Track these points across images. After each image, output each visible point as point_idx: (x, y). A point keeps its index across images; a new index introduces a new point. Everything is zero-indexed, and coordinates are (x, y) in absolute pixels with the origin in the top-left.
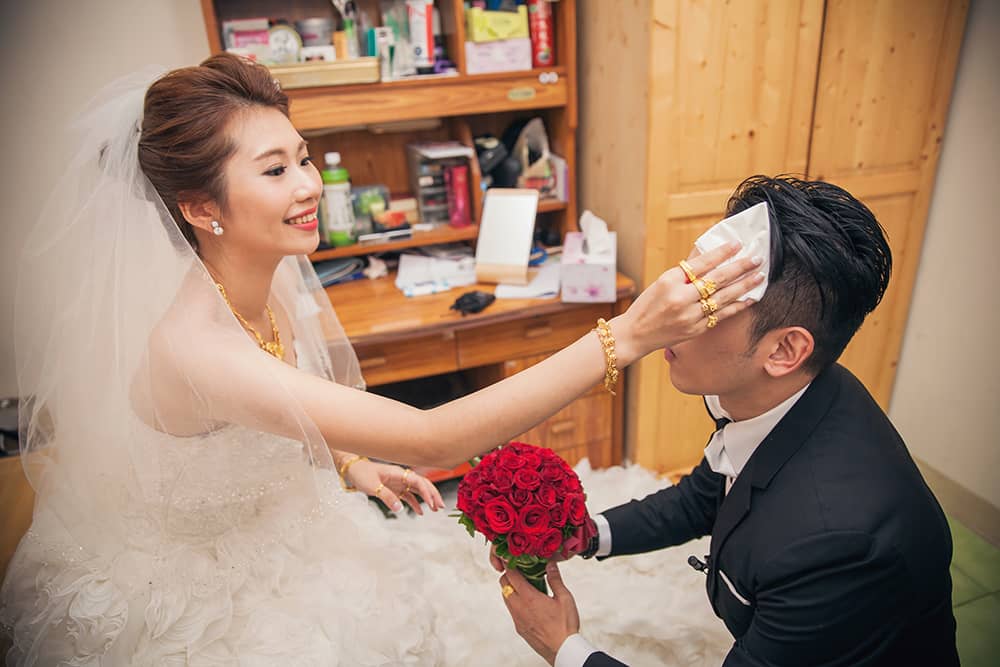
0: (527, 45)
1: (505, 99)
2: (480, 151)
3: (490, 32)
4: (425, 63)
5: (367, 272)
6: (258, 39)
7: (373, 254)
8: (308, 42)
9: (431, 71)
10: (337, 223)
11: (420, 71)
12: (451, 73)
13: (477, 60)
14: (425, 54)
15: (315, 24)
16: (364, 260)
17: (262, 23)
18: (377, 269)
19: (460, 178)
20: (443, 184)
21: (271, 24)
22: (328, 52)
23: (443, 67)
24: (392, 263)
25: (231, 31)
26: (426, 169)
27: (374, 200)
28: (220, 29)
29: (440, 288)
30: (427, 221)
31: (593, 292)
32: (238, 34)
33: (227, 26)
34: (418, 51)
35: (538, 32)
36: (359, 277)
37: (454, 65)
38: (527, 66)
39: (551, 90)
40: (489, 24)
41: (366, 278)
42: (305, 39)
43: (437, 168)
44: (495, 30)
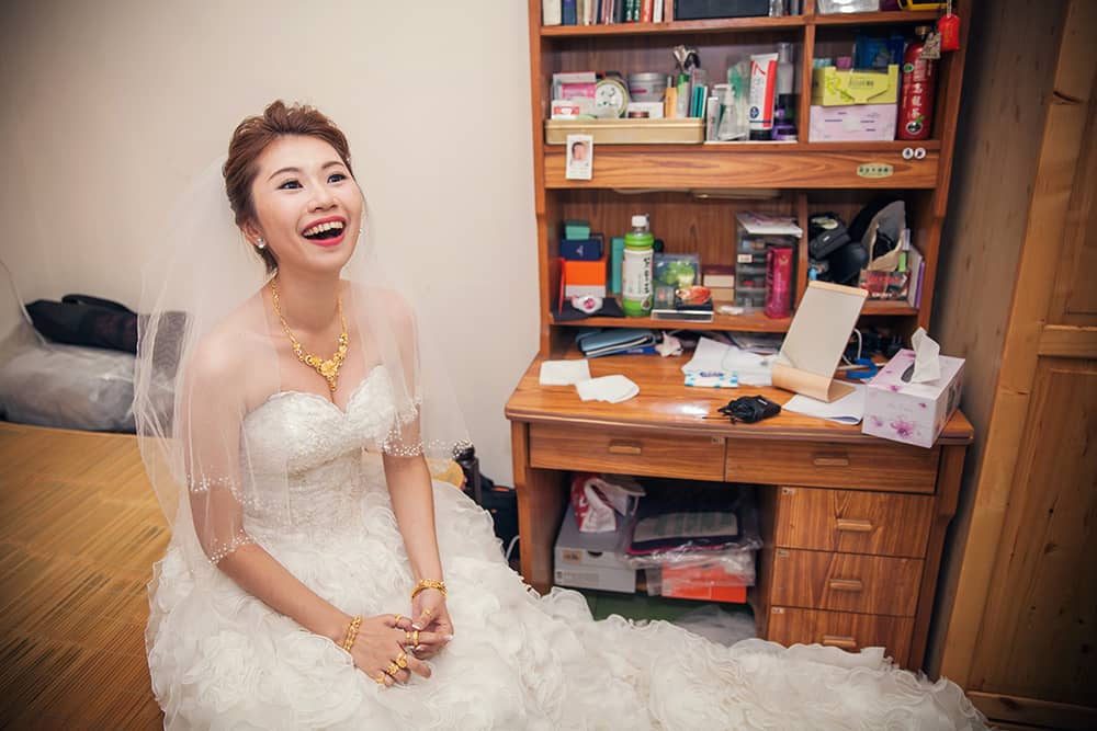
0: (891, 112)
1: (853, 174)
2: (814, 232)
3: (844, 94)
4: (760, 127)
5: (659, 348)
6: (585, 92)
7: (668, 331)
8: (636, 96)
9: (767, 136)
10: (631, 291)
11: (754, 135)
12: (789, 140)
13: (821, 127)
14: (761, 117)
15: (646, 79)
16: (658, 333)
17: (590, 77)
18: (670, 347)
19: (784, 262)
20: (763, 265)
21: (599, 77)
22: (655, 109)
23: (781, 132)
24: (689, 344)
25: (560, 83)
26: (746, 245)
27: (683, 271)
28: (550, 81)
29: (726, 383)
30: (741, 304)
31: (902, 431)
32: (566, 86)
33: (556, 77)
34: (754, 112)
35: (911, 96)
36: (650, 351)
37: (794, 132)
38: (889, 137)
39: (916, 168)
40: (844, 86)
41: (659, 354)
42: (633, 93)
43: (761, 245)
44: (850, 92)
